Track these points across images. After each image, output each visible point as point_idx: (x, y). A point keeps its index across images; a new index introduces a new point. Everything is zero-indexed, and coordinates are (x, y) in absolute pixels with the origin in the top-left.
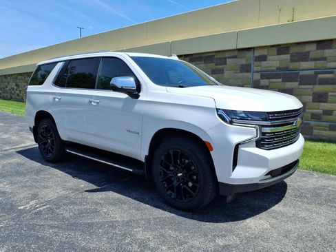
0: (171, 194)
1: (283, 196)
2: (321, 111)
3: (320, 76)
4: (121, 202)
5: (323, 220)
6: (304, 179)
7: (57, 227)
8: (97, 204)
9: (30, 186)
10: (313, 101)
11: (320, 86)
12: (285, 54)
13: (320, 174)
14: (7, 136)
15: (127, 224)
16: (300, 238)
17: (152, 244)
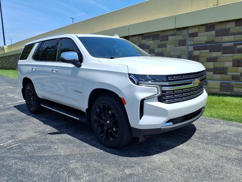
0: (103, 136)
1: (189, 138)
2: (239, 74)
3: (238, 47)
4: (70, 141)
5: (213, 156)
6: (211, 125)
7: (18, 159)
8: (52, 142)
9: (13, 130)
10: (233, 66)
11: (238, 54)
12: (211, 31)
13: (225, 121)
14: (12, 95)
15: (67, 157)
16: (189, 170)
17: (78, 172)
